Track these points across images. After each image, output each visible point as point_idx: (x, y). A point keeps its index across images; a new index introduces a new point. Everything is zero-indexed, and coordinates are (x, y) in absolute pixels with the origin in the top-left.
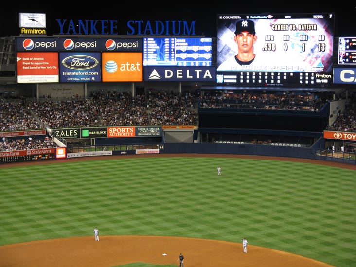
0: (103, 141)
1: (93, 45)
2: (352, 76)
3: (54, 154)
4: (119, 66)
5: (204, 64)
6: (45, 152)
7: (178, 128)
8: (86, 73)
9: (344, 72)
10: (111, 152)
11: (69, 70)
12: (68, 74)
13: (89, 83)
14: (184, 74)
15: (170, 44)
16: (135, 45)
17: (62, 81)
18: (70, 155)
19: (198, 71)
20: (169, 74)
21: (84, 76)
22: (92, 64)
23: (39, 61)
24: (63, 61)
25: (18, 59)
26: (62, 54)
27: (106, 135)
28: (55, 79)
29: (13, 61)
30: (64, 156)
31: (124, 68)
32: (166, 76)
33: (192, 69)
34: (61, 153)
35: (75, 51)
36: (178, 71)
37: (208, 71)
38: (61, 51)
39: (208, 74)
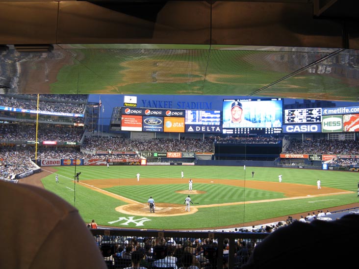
0: (165, 159)
1: (160, 113)
2: (292, 129)
3: (140, 162)
4: (173, 124)
5: (216, 124)
6: (136, 161)
7: (204, 154)
8: (156, 127)
9: (288, 127)
10: (169, 164)
11: (147, 125)
12: (147, 127)
13: (157, 132)
14: (206, 129)
15: (199, 113)
16: (181, 114)
17: (144, 131)
18: (148, 163)
19: (213, 128)
20: (198, 129)
21: (155, 129)
22: (159, 122)
23: (133, 120)
24: (145, 121)
25: (122, 118)
26: (144, 117)
27: (166, 156)
28: (140, 129)
29: (120, 119)
30: (145, 164)
31: (175, 125)
32: (197, 130)
33: (210, 126)
34: (144, 162)
35: (150, 116)
36: (203, 127)
37: (218, 128)
38: (144, 116)
39: (218, 129)
